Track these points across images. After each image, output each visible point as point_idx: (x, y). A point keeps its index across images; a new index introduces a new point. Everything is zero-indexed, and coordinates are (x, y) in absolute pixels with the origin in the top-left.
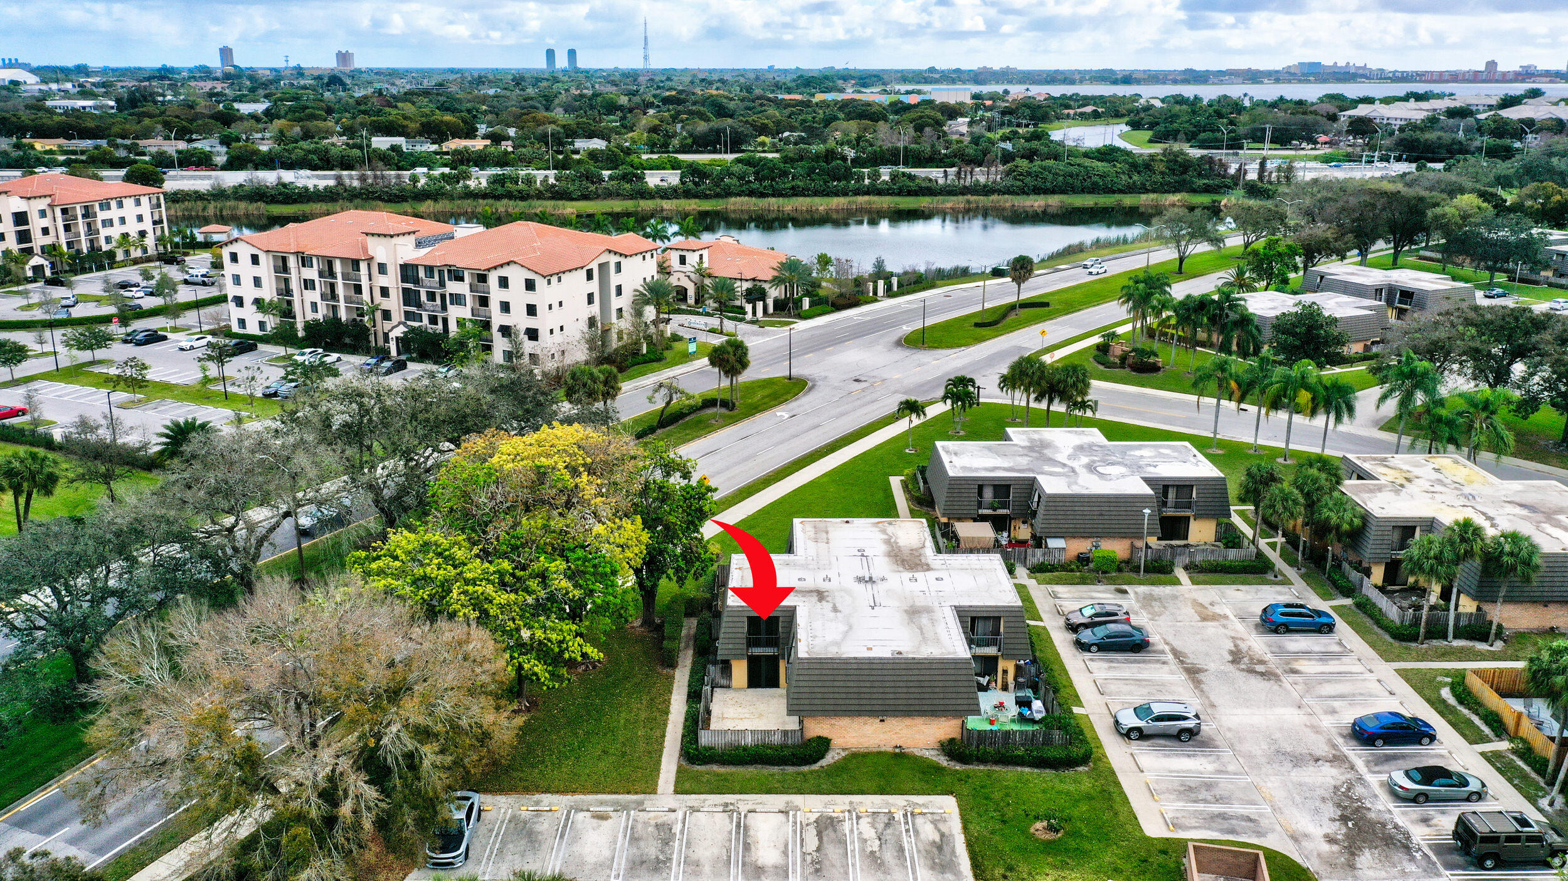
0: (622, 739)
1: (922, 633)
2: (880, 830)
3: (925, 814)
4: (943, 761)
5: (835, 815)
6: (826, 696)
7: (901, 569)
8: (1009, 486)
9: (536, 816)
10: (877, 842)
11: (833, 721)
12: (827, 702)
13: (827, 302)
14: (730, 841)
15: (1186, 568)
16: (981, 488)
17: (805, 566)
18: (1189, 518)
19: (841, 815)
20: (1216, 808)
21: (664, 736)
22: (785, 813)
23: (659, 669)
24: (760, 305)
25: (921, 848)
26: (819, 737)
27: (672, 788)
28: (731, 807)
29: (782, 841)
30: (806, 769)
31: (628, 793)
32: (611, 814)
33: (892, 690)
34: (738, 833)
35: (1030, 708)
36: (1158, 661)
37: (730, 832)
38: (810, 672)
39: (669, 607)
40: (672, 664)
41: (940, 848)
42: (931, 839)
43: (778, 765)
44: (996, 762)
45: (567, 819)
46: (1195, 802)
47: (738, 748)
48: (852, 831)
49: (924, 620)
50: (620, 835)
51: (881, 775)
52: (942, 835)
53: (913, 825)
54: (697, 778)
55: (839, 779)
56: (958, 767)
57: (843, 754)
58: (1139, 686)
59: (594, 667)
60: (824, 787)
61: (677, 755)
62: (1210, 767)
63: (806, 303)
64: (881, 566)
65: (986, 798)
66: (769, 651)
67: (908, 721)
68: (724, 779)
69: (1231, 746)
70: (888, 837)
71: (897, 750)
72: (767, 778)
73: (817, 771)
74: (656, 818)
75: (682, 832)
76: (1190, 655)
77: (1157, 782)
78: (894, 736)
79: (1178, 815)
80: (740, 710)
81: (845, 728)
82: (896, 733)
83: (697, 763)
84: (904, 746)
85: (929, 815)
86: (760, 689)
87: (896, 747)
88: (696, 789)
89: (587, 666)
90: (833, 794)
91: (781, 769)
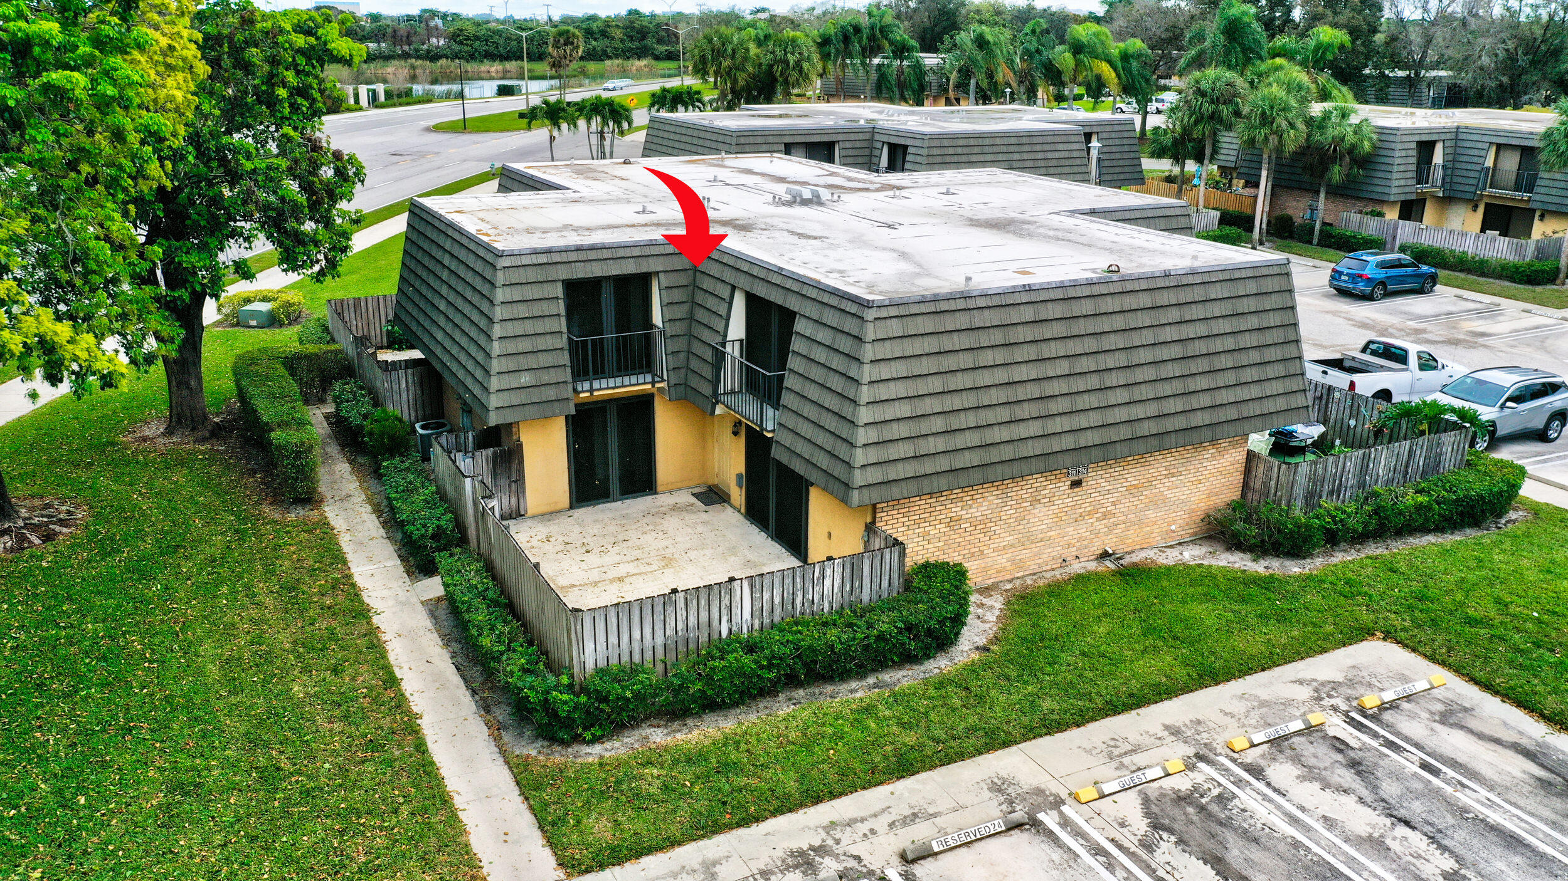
0: (237, 726)
2: (1364, 793)
3: (1395, 705)
5: (1181, 784)
8: (832, 145)
10: (1415, 837)
11: (956, 510)
12: (960, 441)
19: (1197, 778)
21: (392, 681)
22: (1031, 825)
23: (270, 512)
27: (544, 855)
30: (946, 665)
40: (304, 497)
42: (1517, 773)
43: (861, 672)
51: (1154, 631)
53: (1419, 747)
54: (621, 790)
56: (1296, 567)
57: (996, 603)
59: (49, 537)
60: (1048, 704)
61: (478, 729)
65: (1473, 621)
66: (626, 385)
68: (723, 763)
70: (1418, 809)
71: (1110, 565)
73: (983, 665)
78: (1102, 526)
81: (983, 525)
82: (1105, 516)
83: (588, 735)
84: (1120, 549)
85: (1405, 705)
86: (607, 505)
87: (1105, 555)
88: (649, 836)
89: (24, 538)
90: (1093, 719)
91: (875, 686)
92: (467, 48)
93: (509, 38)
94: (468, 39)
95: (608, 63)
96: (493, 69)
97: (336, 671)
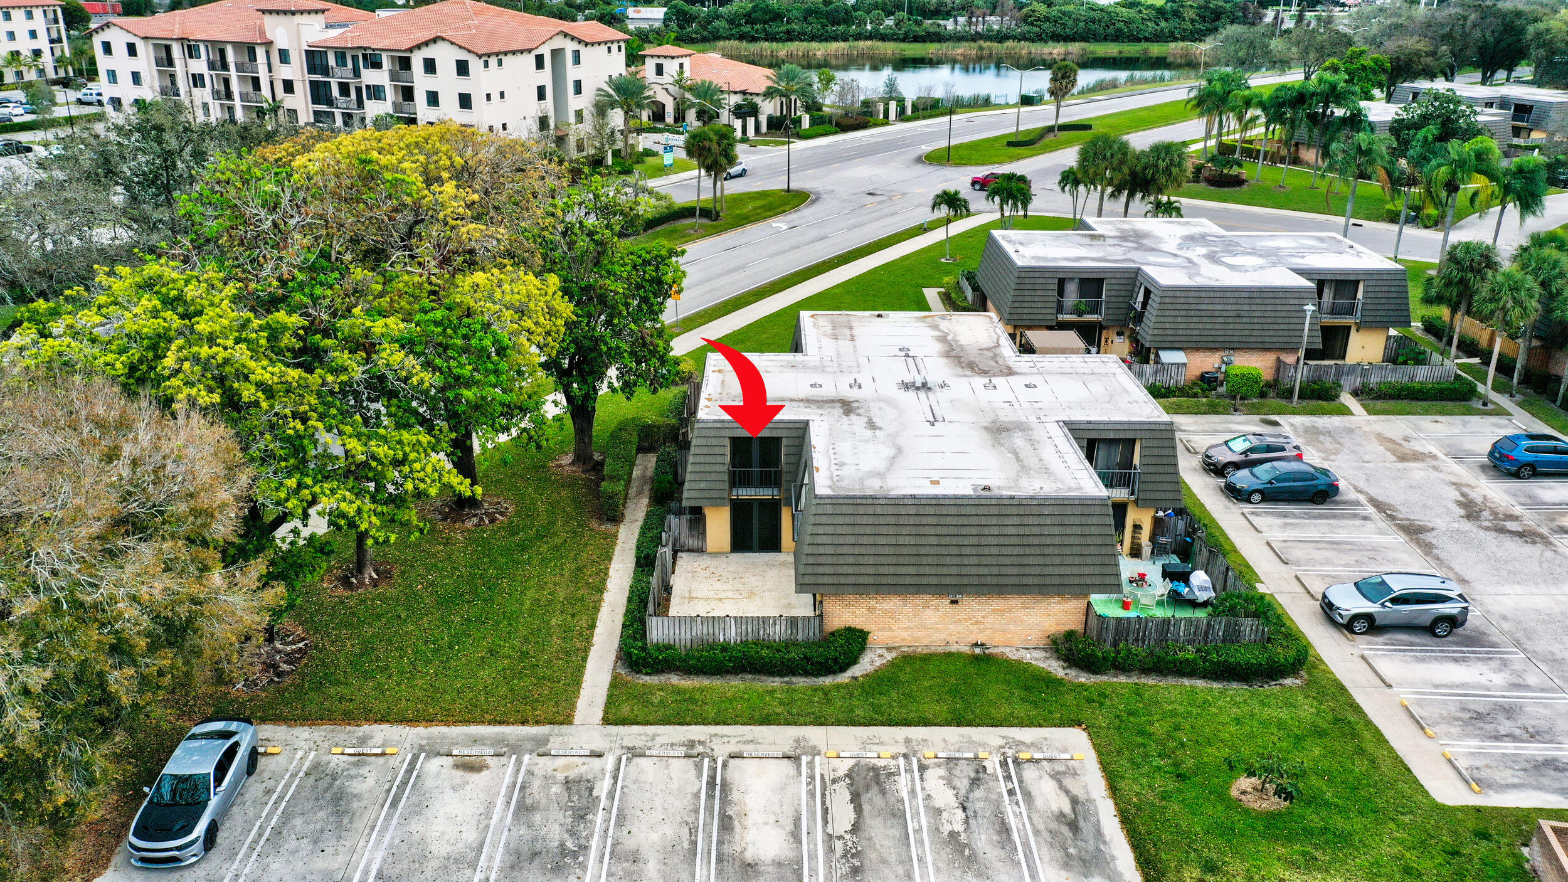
0: (523, 632)
1: (1018, 459)
2: (963, 792)
3: (1038, 761)
4: (1056, 668)
5: (881, 763)
6: (861, 560)
7: (968, 373)
8: (1100, 281)
9: (356, 765)
10: (960, 814)
11: (873, 603)
12: (863, 571)
13: (830, 122)
14: (697, 811)
15: (1355, 393)
16: (1062, 282)
17: (821, 369)
18: (1349, 328)
19: (892, 763)
20: (1537, 750)
21: (592, 626)
22: (793, 758)
23: (594, 524)
24: (751, 121)
25: (1041, 827)
26: (850, 630)
27: (600, 714)
28: (700, 749)
29: (789, 812)
30: (828, 681)
31: (524, 722)
32: (489, 760)
33: (974, 551)
34: (710, 796)
35: (1187, 582)
36: (1355, 516)
37: (697, 796)
38: (836, 520)
39: (613, 436)
40: (615, 517)
41: (1074, 826)
42: (1055, 808)
43: (781, 674)
44: (1146, 671)
45: (409, 771)
46: (1497, 738)
47: (713, 646)
48: (913, 792)
49: (1018, 441)
50: (500, 801)
51: (954, 692)
52: (1074, 801)
53: (1021, 782)
54: (642, 697)
55: (884, 700)
56: (1083, 678)
57: (889, 656)
58: (1340, 551)
59: (492, 521)
60: (859, 712)
61: (612, 656)
62: (1499, 679)
63: (806, 123)
64: (937, 369)
65: (1142, 733)
66: (765, 494)
67: (997, 603)
68: (689, 698)
69: (1518, 644)
70: (979, 805)
71: (978, 651)
72: (761, 697)
73: (846, 686)
74: (567, 767)
75: (611, 795)
76: (1403, 509)
77: (1420, 703)
78: (974, 628)
79: (1479, 763)
80: (718, 585)
81: (892, 614)
82: (976, 623)
83: (644, 671)
84: (989, 643)
85: (1045, 763)
86: (751, 554)
87: (976, 645)
88: (641, 718)
89: (482, 519)
90: (876, 725)
91: (787, 682)
92: (1036, 29)
93: (1078, 20)
94: (1039, 20)
95: (1172, 45)
97: (573, 616)
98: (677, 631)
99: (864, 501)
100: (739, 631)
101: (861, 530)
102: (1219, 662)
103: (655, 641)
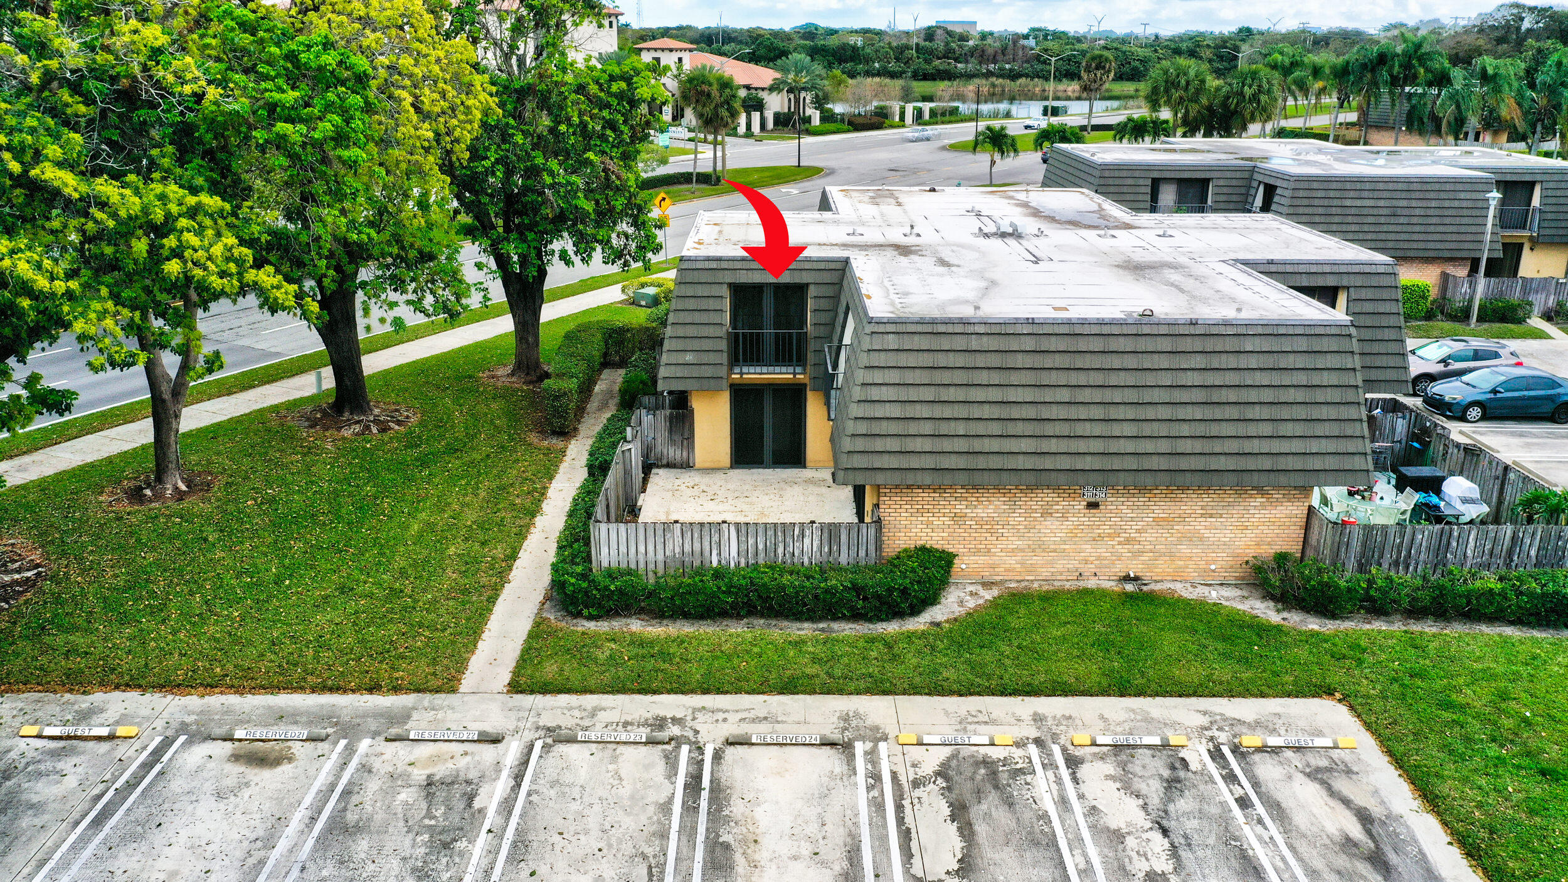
0: (400, 562)
1: (1182, 290)
2: (1155, 801)
3: (1276, 751)
4: (1267, 612)
5: (996, 753)
6: (944, 428)
7: (1070, 227)
8: (1205, 182)
9: (55, 754)
10: (1159, 842)
11: (961, 507)
12: (947, 445)
13: (842, 121)
14: (664, 836)
15: (1548, 317)
16: (1155, 185)
17: (862, 222)
18: (1521, 246)
19: (1017, 753)
21: (513, 557)
22: (843, 747)
23: (533, 438)
25: (1318, 864)
26: (924, 552)
27: (507, 678)
28: (675, 730)
29: (837, 835)
30: (892, 628)
31: (373, 688)
32: (296, 747)
33: (1130, 413)
34: (691, 809)
35: (1438, 492)
37: (665, 808)
38: (904, 360)
40: (566, 432)
41: (1377, 860)
42: (1332, 829)
43: (813, 617)
44: (1416, 612)
45: (147, 766)
47: (700, 571)
48: (1063, 802)
49: (1173, 276)
50: (298, 817)
51: (1105, 644)
52: (1365, 818)
53: (1256, 785)
54: (581, 651)
55: (988, 656)
56: (1314, 624)
57: (988, 595)
59: (384, 430)
60: (950, 674)
61: (538, 598)
63: (816, 121)
65: (1449, 706)
66: (782, 374)
67: (1161, 508)
68: (662, 652)
70: (1191, 825)
71: (1129, 587)
72: (781, 651)
73: (923, 635)
74: (434, 759)
75: (507, 807)
78: (1123, 550)
80: (711, 505)
81: (988, 525)
82: (1128, 541)
83: (585, 612)
84: (1146, 575)
85: (1289, 754)
86: (761, 470)
87: (1127, 579)
88: (575, 681)
89: (368, 428)
90: (979, 694)
91: (823, 630)
96: (1070, 89)
97: (483, 544)
98: (642, 549)
99: (950, 328)
100: (743, 547)
101: (945, 377)
102: (1543, 595)
103: (605, 564)
